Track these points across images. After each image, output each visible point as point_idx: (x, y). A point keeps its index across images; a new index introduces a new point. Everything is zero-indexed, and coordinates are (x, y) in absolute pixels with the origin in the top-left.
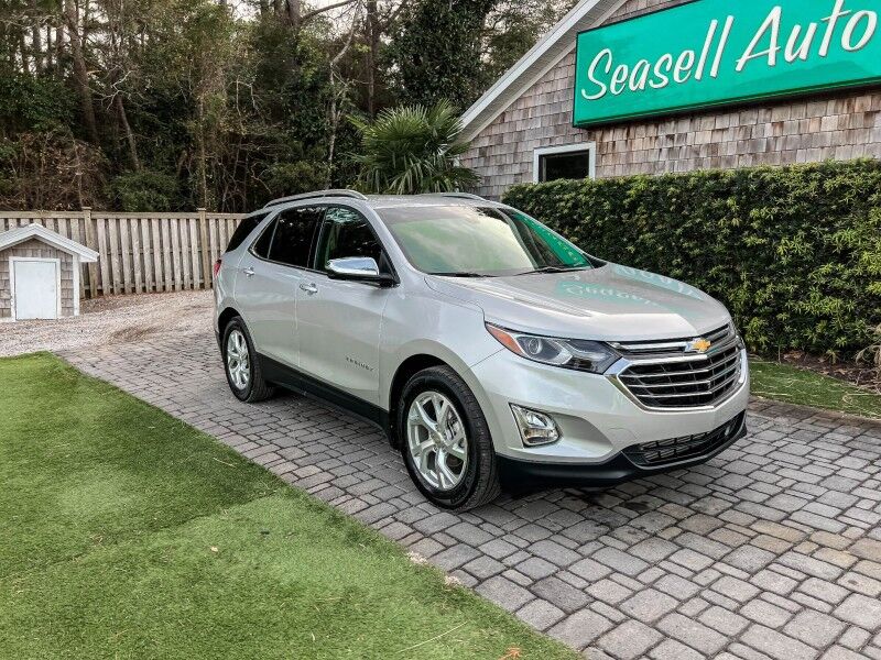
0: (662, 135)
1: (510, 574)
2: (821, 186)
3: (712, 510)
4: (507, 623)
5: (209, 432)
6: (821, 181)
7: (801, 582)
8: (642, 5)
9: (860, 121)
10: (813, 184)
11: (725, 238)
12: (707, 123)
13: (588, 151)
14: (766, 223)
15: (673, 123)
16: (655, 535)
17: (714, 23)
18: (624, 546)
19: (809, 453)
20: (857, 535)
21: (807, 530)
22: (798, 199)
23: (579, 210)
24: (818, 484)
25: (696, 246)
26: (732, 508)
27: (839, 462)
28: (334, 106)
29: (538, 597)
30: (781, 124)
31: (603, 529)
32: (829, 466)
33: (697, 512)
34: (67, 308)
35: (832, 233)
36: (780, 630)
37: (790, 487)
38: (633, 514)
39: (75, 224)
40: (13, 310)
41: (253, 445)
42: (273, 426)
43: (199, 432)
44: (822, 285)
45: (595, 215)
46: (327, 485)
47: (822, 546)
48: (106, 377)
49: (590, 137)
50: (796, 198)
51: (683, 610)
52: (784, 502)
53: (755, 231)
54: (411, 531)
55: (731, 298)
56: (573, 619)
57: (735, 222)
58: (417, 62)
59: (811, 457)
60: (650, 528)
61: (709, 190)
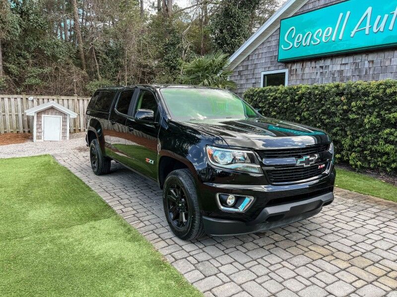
0: (318, 66)
1: (190, 259)
2: (385, 91)
3: (294, 238)
4: (178, 279)
5: (96, 191)
6: (385, 89)
7: (317, 273)
8: (311, 6)
10: (381, 91)
11: (341, 115)
12: (339, 61)
13: (284, 73)
14: (359, 108)
15: (323, 61)
16: (262, 247)
17: (341, 14)
18: (246, 251)
19: (355, 217)
20: (357, 255)
21: (334, 250)
22: (374, 98)
23: (276, 100)
24: (351, 231)
25: (327, 118)
26: (304, 238)
27: (367, 222)
28: (183, 52)
29: (196, 268)
30: (373, 62)
31: (240, 243)
32: (361, 223)
33: (287, 239)
34: (64, 137)
35: (390, 114)
36: (296, 293)
37: (337, 231)
38: (258, 237)
39: (70, 102)
40: (42, 137)
41: (111, 197)
42: (123, 190)
43: (93, 191)
44: (385, 138)
45: (284, 103)
46: (133, 216)
47: (337, 258)
48: (67, 166)
49: (286, 67)
50: (373, 96)
51: (256, 280)
52: (330, 238)
53: (354, 112)
54: (157, 237)
55: (343, 142)
56: (206, 279)
57: (345, 107)
58: (222, 32)
59: (355, 218)
60: (261, 244)
61: (334, 92)
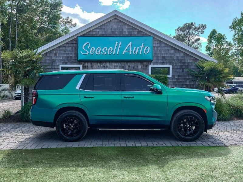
8: (94, 33)
9: (145, 68)
12: (113, 64)
15: (104, 63)
17: (117, 42)
30: (130, 66)
